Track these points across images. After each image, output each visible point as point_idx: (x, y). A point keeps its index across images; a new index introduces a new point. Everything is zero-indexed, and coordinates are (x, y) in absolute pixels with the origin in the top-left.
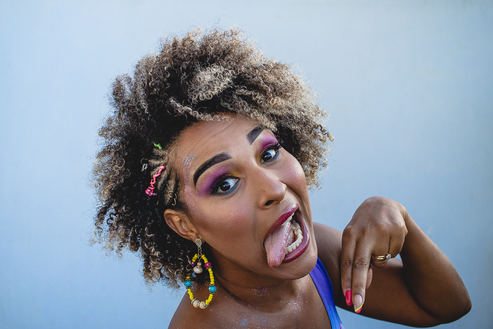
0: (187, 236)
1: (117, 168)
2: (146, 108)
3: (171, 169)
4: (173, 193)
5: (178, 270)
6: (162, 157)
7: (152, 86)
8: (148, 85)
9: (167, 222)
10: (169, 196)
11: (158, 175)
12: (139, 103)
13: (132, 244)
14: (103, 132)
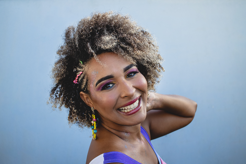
0: (89, 105)
1: (63, 70)
2: (77, 44)
3: (85, 74)
4: (85, 85)
5: (84, 120)
6: (82, 68)
7: (82, 34)
8: (81, 34)
9: (81, 97)
10: (83, 86)
11: (79, 75)
12: (75, 41)
13: (66, 104)
14: (59, 52)
